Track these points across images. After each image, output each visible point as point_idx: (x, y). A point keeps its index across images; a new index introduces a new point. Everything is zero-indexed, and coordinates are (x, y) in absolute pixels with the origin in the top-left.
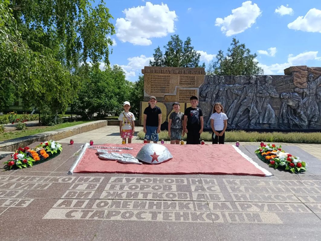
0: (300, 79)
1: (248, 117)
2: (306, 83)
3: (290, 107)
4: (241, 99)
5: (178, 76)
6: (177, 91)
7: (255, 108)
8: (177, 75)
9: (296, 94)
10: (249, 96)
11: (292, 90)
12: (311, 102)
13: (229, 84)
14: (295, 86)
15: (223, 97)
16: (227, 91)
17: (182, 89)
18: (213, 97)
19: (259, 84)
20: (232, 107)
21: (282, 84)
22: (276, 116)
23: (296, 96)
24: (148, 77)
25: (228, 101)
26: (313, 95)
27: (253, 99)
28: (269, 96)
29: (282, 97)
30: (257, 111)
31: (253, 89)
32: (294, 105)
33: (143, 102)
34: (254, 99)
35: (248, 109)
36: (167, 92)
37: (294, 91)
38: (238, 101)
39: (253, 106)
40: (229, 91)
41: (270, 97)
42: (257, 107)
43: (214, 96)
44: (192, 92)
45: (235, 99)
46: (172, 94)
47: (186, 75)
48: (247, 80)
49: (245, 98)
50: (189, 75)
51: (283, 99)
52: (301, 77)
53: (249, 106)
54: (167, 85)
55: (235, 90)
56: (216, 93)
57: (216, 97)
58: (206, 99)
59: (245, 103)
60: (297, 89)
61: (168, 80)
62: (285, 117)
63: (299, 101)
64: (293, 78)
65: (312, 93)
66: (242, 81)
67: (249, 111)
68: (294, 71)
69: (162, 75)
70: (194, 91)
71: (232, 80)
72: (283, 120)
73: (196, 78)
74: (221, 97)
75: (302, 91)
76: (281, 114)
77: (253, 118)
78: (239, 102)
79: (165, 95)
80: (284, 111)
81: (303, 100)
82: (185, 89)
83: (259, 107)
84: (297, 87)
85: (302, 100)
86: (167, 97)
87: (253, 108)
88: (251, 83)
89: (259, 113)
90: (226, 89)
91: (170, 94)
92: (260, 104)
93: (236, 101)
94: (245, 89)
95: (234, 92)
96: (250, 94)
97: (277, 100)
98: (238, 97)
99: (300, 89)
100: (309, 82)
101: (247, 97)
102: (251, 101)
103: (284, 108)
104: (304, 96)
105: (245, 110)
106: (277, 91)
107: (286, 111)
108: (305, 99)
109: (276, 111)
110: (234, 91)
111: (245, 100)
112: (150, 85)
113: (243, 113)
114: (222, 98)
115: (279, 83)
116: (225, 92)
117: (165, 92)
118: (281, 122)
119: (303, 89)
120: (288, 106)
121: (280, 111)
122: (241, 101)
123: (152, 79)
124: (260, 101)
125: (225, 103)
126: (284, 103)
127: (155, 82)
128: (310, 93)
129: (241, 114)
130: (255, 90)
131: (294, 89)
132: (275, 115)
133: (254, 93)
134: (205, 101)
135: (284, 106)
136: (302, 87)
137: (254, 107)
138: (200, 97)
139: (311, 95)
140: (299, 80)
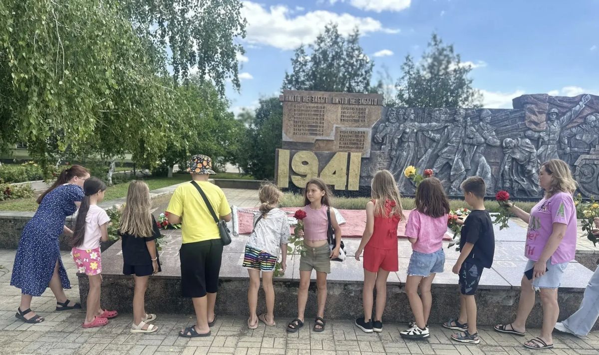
0: (536, 115)
1: (448, 176)
2: (545, 123)
3: (517, 162)
4: (439, 147)
5: (338, 108)
6: (337, 132)
7: (460, 163)
8: (337, 106)
9: (528, 141)
10: (453, 143)
11: (522, 134)
12: (550, 154)
13: (422, 123)
14: (526, 127)
15: (410, 144)
16: (417, 133)
17: (344, 129)
18: (394, 143)
19: (469, 124)
20: (423, 161)
21: (506, 123)
22: (492, 175)
23: (527, 144)
24: (289, 108)
25: (418, 151)
26: (555, 142)
27: (458, 147)
28: (483, 143)
29: (504, 144)
30: (463, 168)
31: (458, 132)
32: (523, 159)
33: (280, 150)
34: (460, 148)
35: (450, 165)
36: (320, 135)
37: (525, 135)
38: (434, 150)
39: (458, 160)
40: (420, 134)
41: (485, 145)
42: (463, 161)
43: (396, 141)
44: (360, 135)
45: (430, 147)
46: (327, 138)
47: (351, 106)
48: (451, 115)
49: (446, 146)
50: (357, 106)
51: (507, 147)
52: (537, 113)
53: (451, 159)
54: (320, 123)
55: (430, 132)
56: (399, 137)
57: (398, 143)
58: (382, 147)
59: (445, 155)
60: (529, 132)
61: (322, 114)
62: (507, 177)
63: (531, 153)
64: (525, 113)
65: (553, 140)
66: (443, 117)
67: (450, 167)
68: (528, 103)
69: (312, 105)
70: (364, 132)
71: (426, 114)
72: (504, 183)
73: (367, 110)
74: (407, 144)
75: (536, 135)
76: (501, 174)
77: (457, 179)
78: (436, 152)
79: (317, 140)
80: (506, 167)
81: (537, 150)
82: (349, 129)
83: (467, 160)
84: (529, 129)
85: (535, 151)
86: (319, 142)
87: (457, 162)
88: (457, 121)
89: (467, 170)
90: (415, 130)
91: (324, 139)
92: (469, 156)
93: (430, 151)
94: (446, 130)
95: (429, 136)
96: (454, 138)
97: (495, 150)
98: (434, 144)
99: (534, 133)
100: (549, 122)
101: (449, 144)
102: (455, 150)
103: (507, 163)
104: (540, 143)
105: (445, 165)
106: (497, 134)
107: (509, 169)
108: (541, 149)
109: (494, 167)
110: (428, 134)
111: (446, 150)
112: (292, 122)
113: (441, 170)
114: (409, 146)
115: (501, 122)
116: (414, 135)
117: (316, 134)
118: (500, 185)
119: (539, 132)
120: (514, 159)
121: (500, 168)
122: (439, 151)
123: (296, 112)
124: (469, 151)
125: (412, 154)
126: (507, 155)
127: (300, 116)
128: (549, 140)
129: (438, 172)
130: (463, 132)
131: (525, 132)
132: (491, 173)
133: (461, 138)
134: (380, 149)
135: (507, 159)
136: (537, 129)
137: (460, 160)
138: (374, 144)
139: (551, 142)
140: (533, 118)
